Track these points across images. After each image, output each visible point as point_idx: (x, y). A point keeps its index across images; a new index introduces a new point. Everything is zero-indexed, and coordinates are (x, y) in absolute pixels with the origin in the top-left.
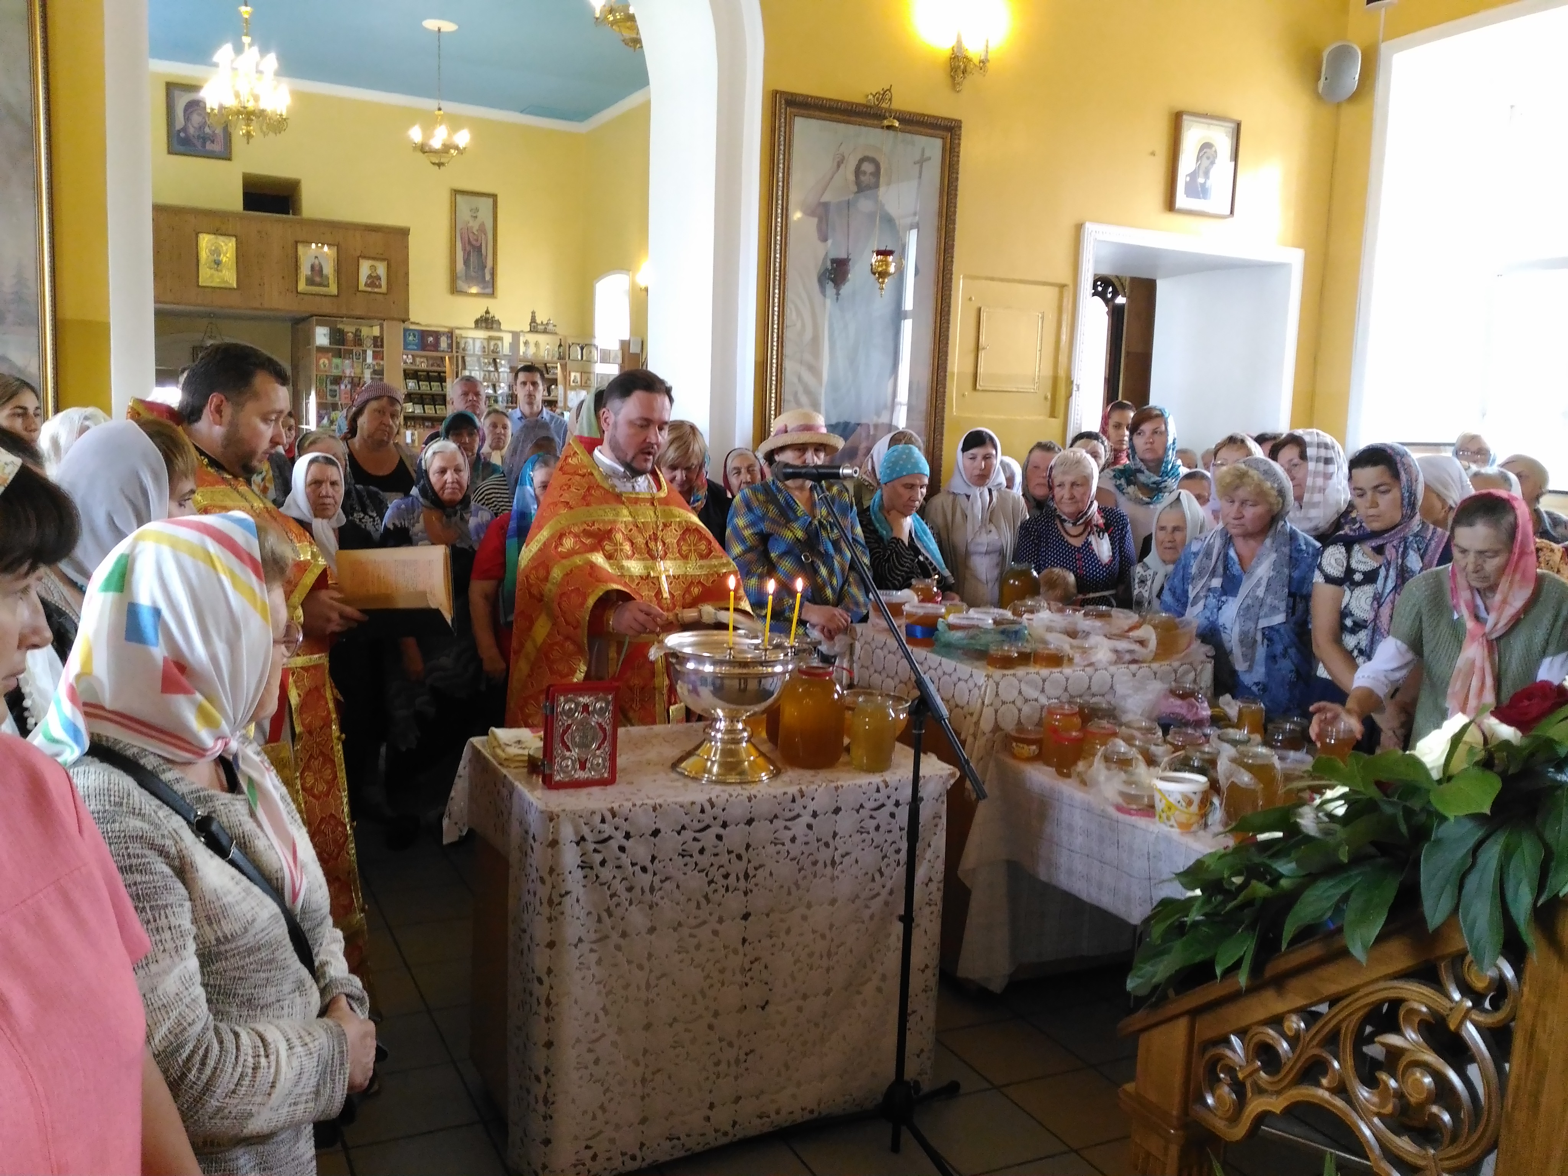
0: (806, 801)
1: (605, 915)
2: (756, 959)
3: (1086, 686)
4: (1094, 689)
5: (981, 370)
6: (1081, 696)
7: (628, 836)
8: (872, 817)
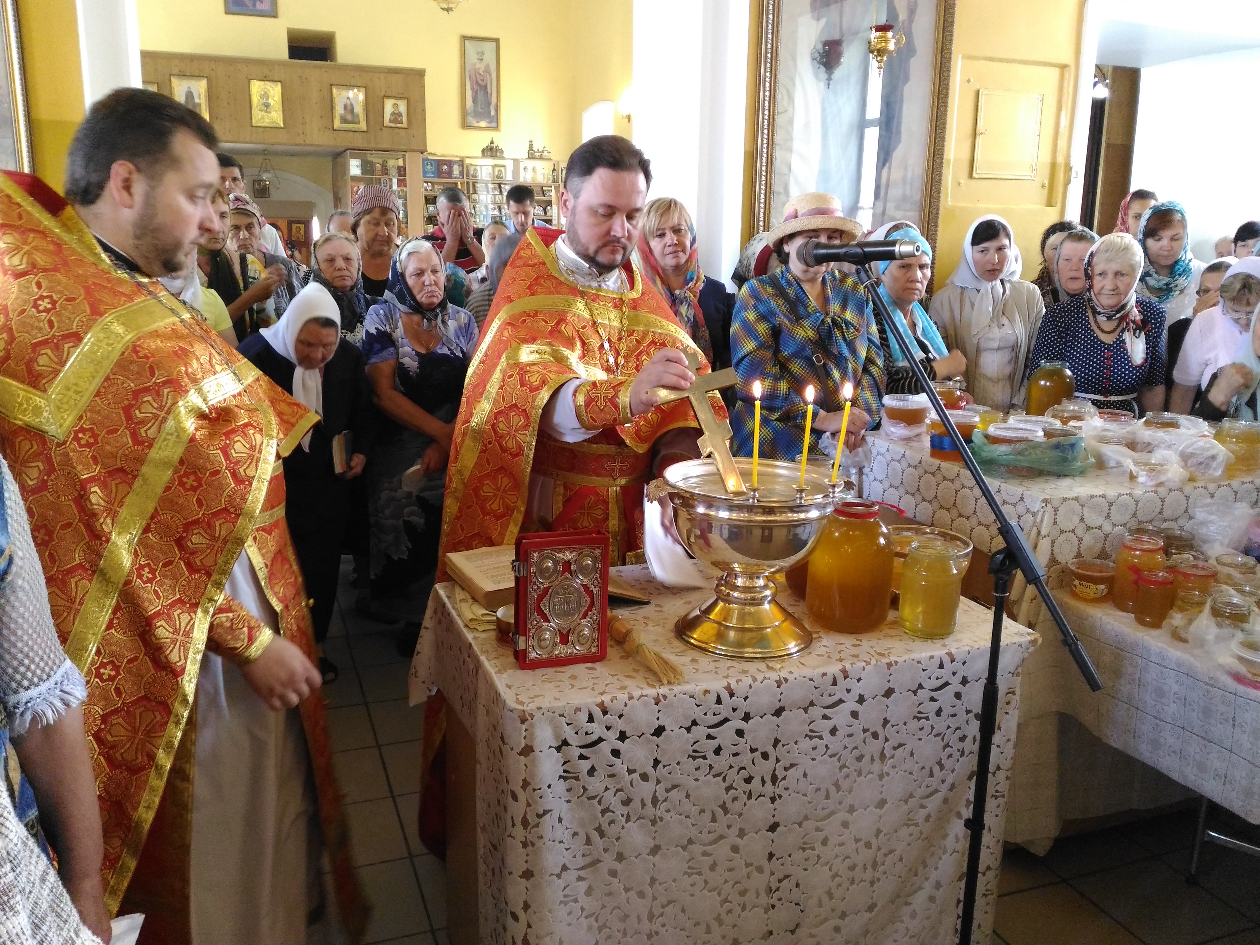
0: (851, 683)
1: (595, 836)
2: (786, 877)
3: (1158, 510)
5: (978, 157)
6: (1151, 521)
7: (623, 737)
8: (932, 699)
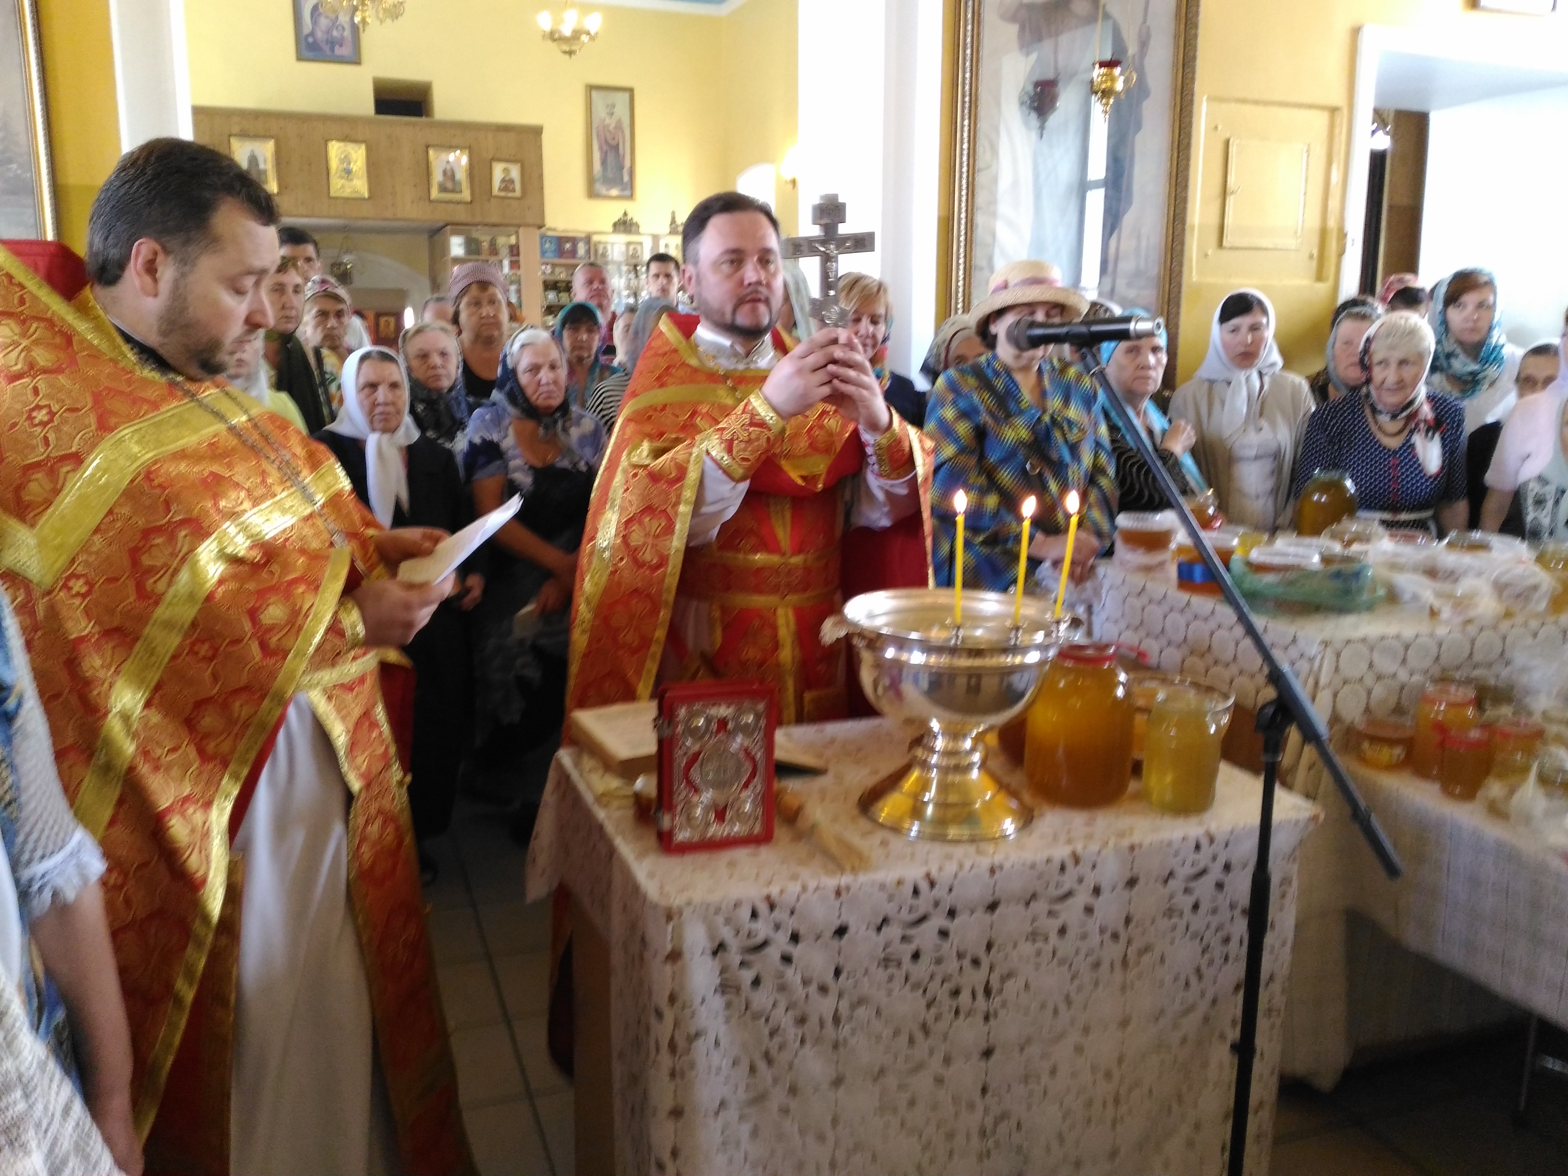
2: (1004, 1116)
3: (1466, 654)
4: (1478, 657)
5: (1229, 221)
6: (1458, 668)
7: (795, 938)
8: (1187, 890)
